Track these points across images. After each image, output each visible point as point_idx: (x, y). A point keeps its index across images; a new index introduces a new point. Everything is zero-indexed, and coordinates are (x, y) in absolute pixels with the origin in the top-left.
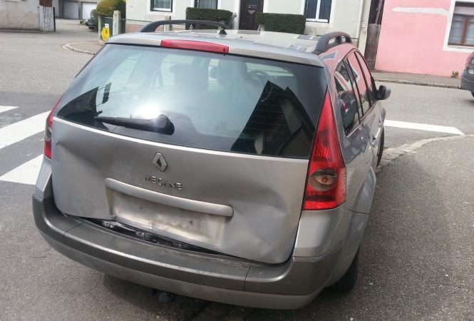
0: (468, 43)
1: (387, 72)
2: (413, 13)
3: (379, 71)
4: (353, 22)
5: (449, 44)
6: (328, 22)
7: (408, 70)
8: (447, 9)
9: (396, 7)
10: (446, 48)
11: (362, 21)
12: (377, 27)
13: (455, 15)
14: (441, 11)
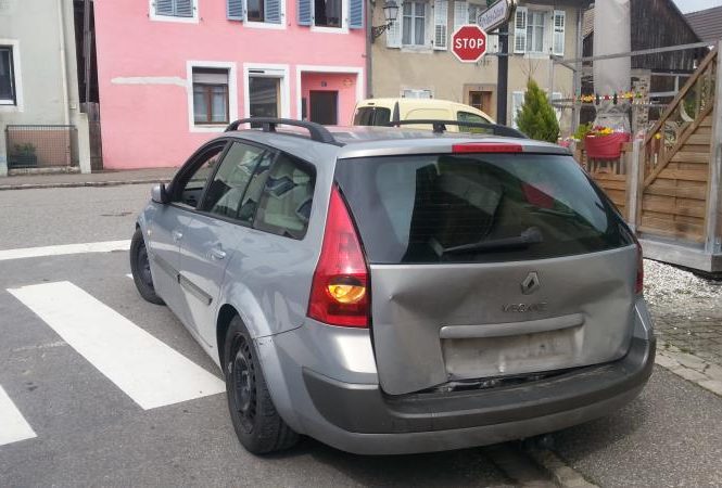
0: (216, 120)
1: (123, 170)
2: (140, 85)
3: (113, 171)
4: (57, 102)
5: (196, 123)
6: (15, 104)
7: (152, 164)
8: (184, 77)
9: (116, 76)
10: (193, 128)
11: (70, 99)
12: (94, 107)
13: (195, 85)
14: (177, 80)
